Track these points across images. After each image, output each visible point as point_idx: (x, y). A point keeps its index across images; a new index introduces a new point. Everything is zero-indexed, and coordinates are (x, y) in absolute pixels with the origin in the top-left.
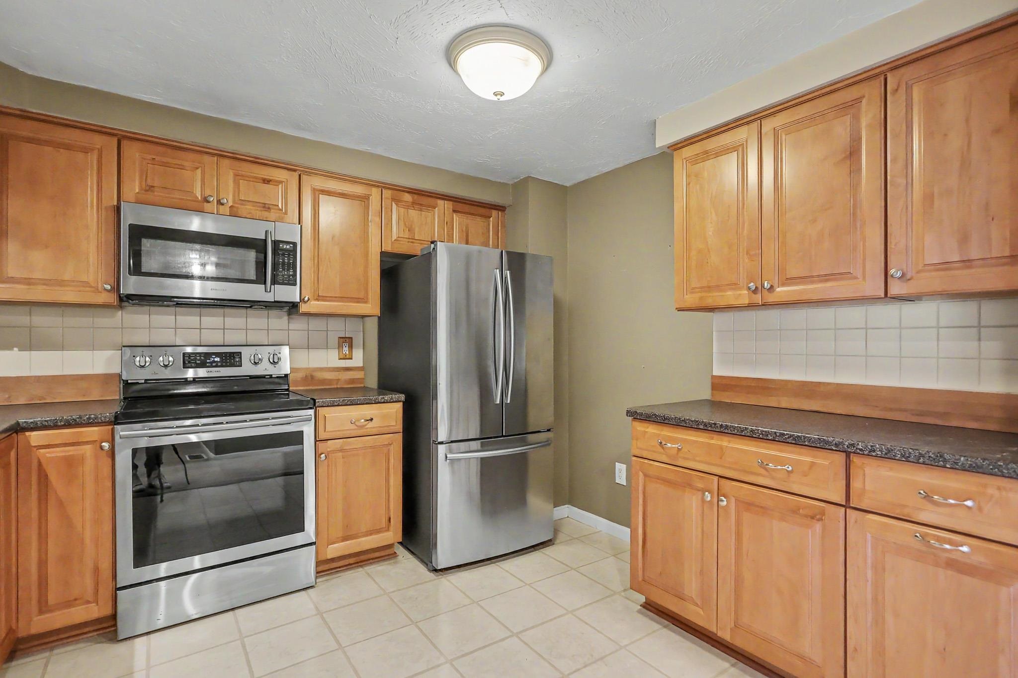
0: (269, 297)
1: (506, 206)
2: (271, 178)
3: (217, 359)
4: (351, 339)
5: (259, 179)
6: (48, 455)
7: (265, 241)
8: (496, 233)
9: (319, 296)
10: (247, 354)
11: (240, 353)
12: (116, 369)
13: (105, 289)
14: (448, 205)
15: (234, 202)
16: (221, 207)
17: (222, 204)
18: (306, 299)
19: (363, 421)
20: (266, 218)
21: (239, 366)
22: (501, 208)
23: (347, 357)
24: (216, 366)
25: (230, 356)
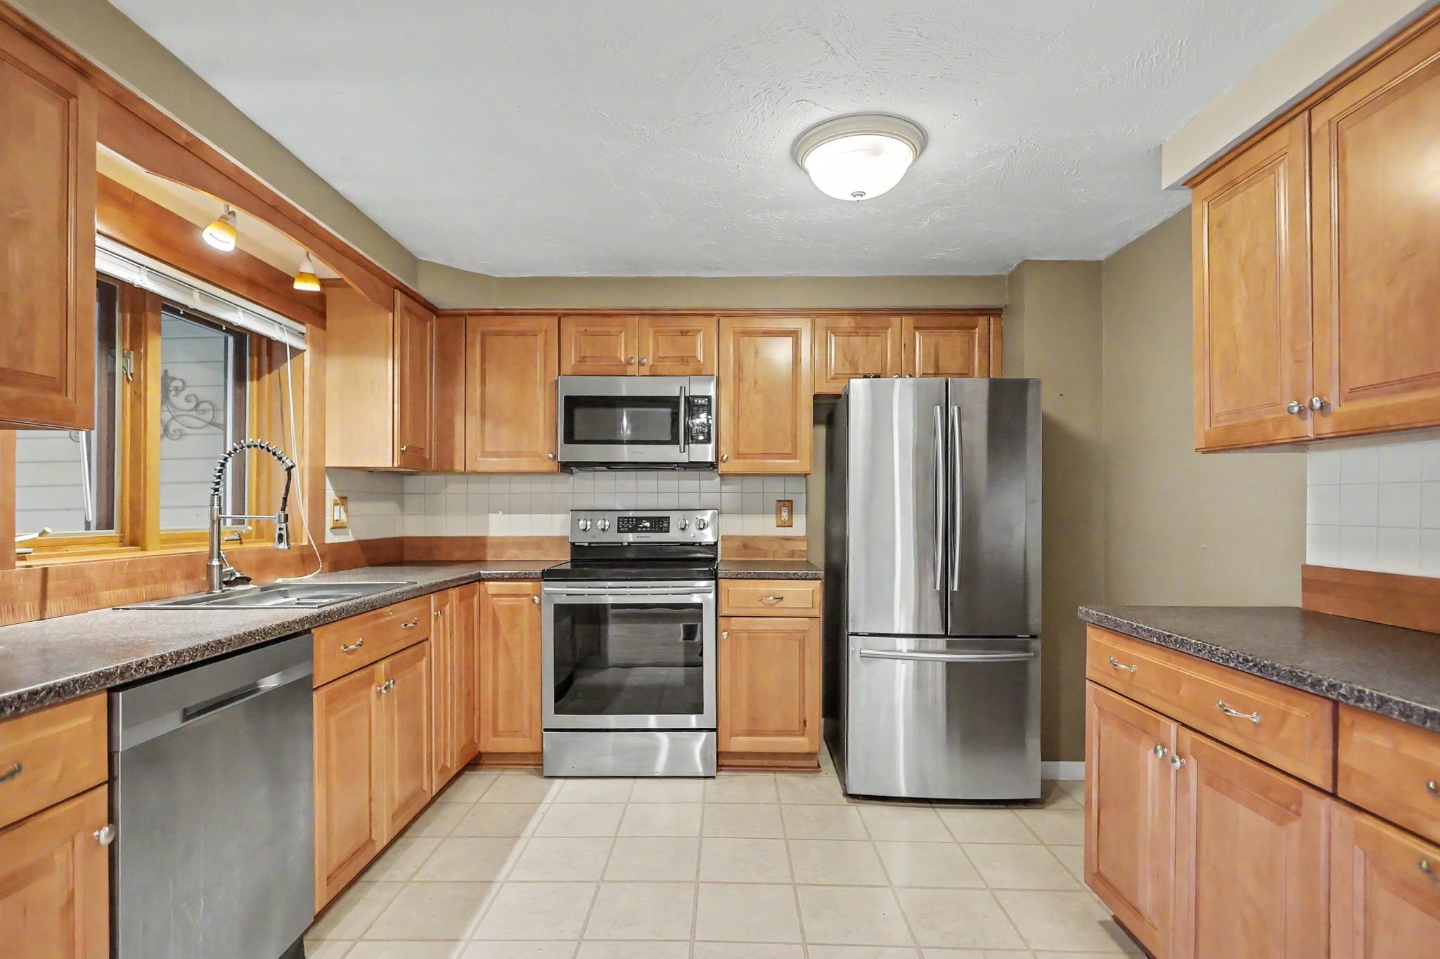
0: (684, 458)
1: (1002, 307)
2: (688, 328)
3: (648, 524)
4: (790, 503)
5: (676, 332)
6: (499, 603)
7: (678, 398)
8: (986, 350)
9: (739, 454)
10: (675, 520)
11: (669, 517)
12: (567, 533)
13: (549, 458)
14: (908, 321)
15: (653, 361)
16: (641, 368)
17: (643, 365)
18: (725, 458)
19: (771, 598)
20: (684, 372)
21: (665, 532)
22: (995, 312)
23: (786, 524)
24: (646, 531)
25: (659, 521)
